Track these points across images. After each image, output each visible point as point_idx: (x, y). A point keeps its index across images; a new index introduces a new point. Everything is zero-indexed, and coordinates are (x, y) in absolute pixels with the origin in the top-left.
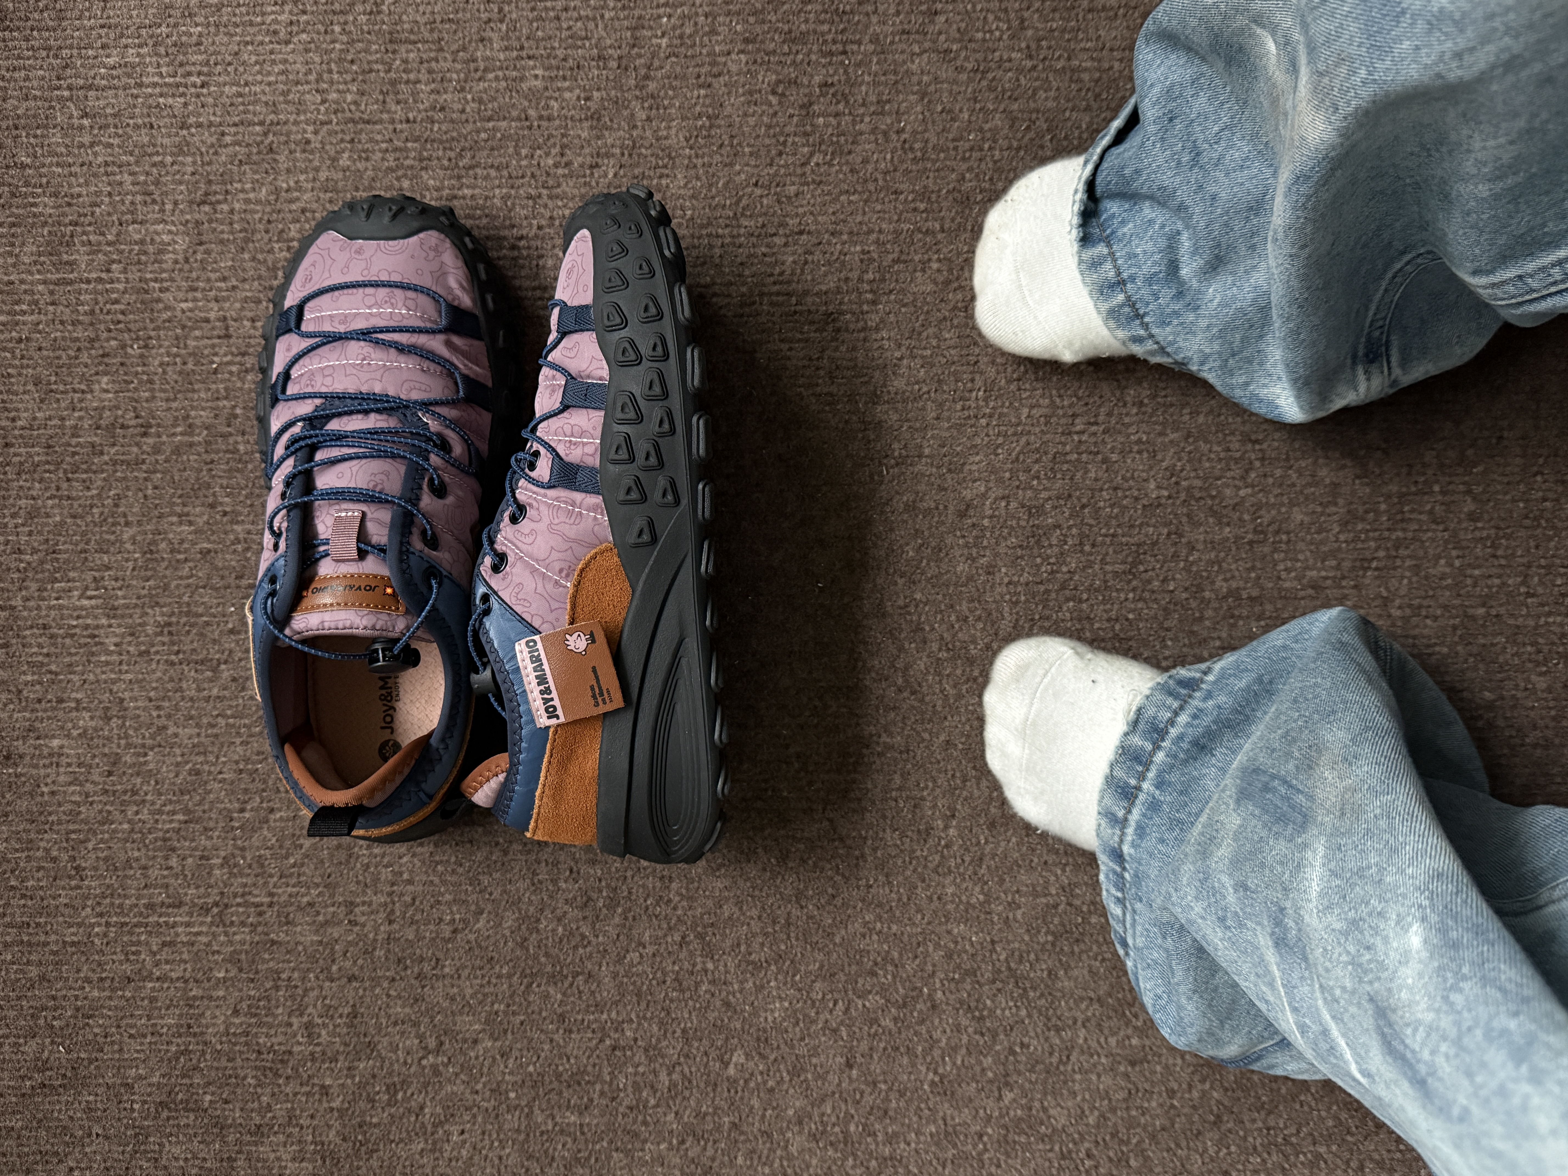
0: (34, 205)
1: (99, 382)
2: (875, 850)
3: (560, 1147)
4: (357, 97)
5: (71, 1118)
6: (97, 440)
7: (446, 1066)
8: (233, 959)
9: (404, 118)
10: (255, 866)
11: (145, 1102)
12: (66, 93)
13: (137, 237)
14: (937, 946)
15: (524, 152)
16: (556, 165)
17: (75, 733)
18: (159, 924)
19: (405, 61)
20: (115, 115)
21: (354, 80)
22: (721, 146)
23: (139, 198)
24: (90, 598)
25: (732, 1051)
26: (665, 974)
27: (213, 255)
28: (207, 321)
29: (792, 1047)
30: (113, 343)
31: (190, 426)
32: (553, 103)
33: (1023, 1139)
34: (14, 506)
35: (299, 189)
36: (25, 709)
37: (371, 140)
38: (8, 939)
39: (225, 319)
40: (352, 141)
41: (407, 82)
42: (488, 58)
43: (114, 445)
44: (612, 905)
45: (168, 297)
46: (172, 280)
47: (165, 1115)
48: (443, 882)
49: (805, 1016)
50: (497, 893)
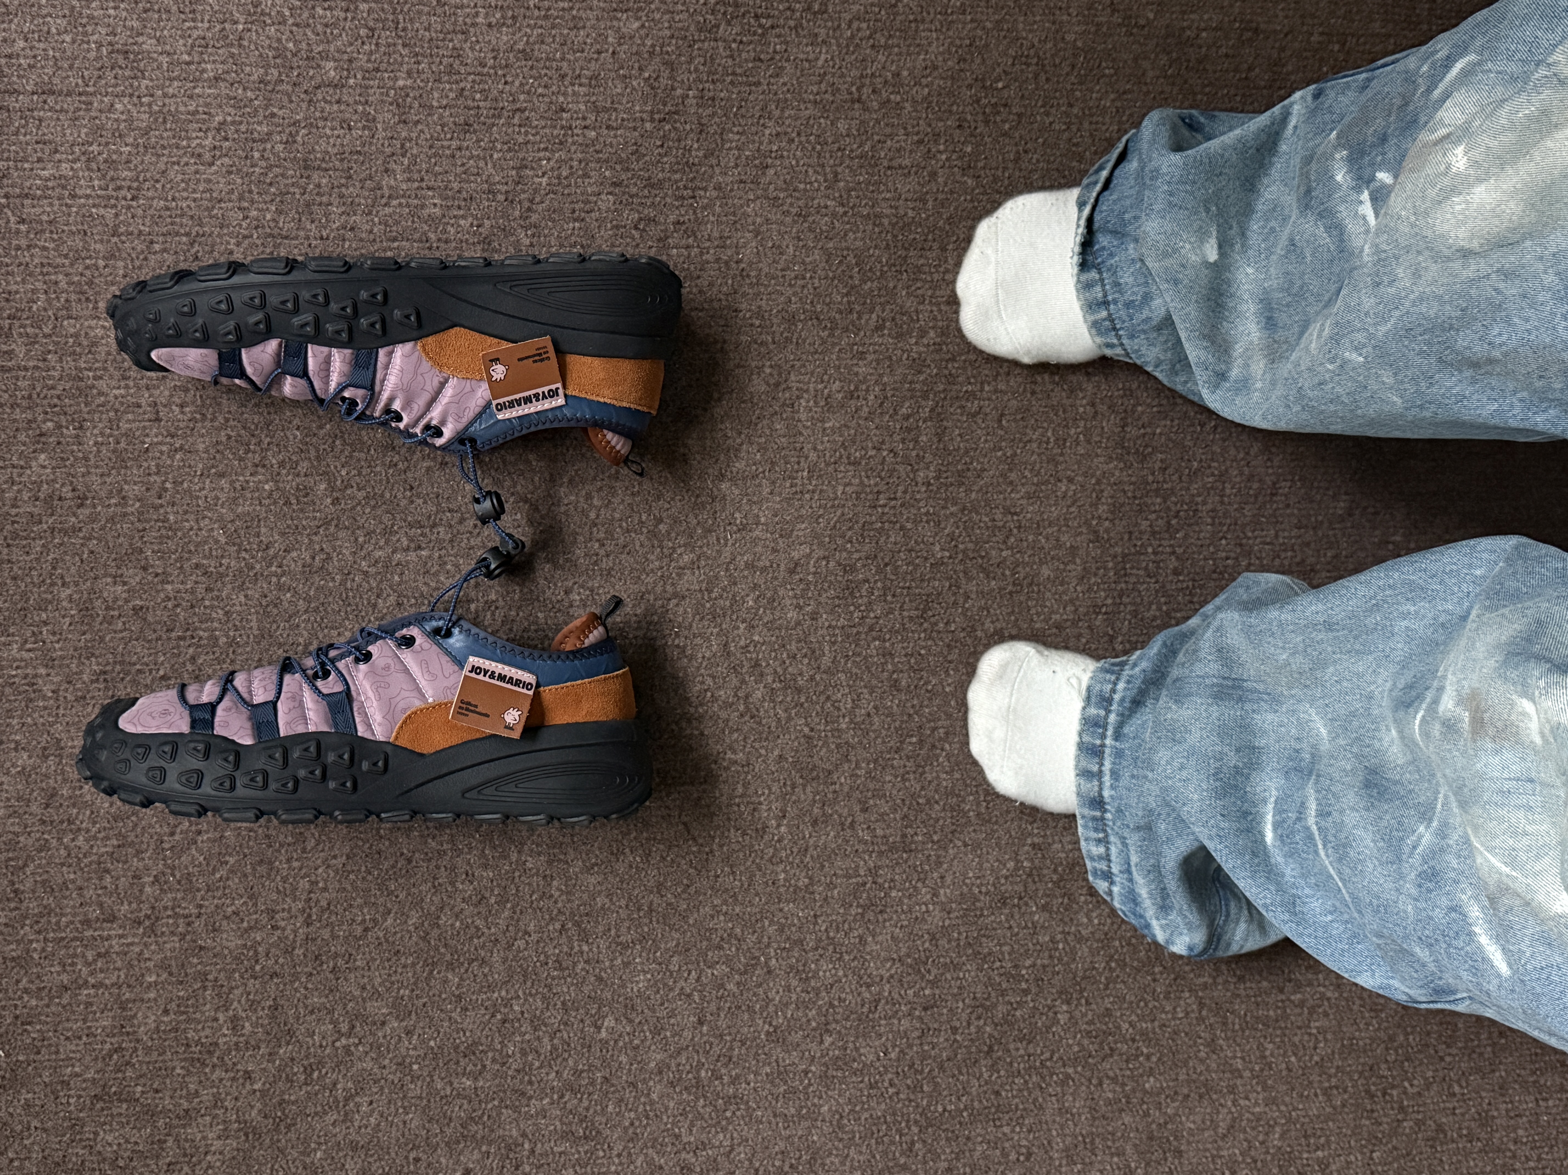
1: (36, 459)
2: (721, 846)
3: (457, 1109)
4: (276, 216)
5: (11, 1115)
6: (35, 510)
7: (357, 1045)
8: (164, 966)
10: (183, 882)
11: (79, 1097)
13: (72, 331)
14: (772, 923)
17: (14, 771)
18: (94, 938)
19: (319, 186)
20: (50, 222)
21: (272, 200)
23: (73, 297)
24: (29, 650)
25: (604, 1017)
26: (547, 957)
28: (139, 406)
29: (654, 1011)
30: (50, 424)
31: (123, 498)
32: (449, 228)
33: (840, 1074)
39: (155, 404)
41: (320, 204)
42: (391, 188)
43: (52, 515)
44: (502, 901)
45: (102, 384)
46: (105, 369)
47: (98, 1106)
48: (355, 888)
49: (665, 985)
50: (402, 896)
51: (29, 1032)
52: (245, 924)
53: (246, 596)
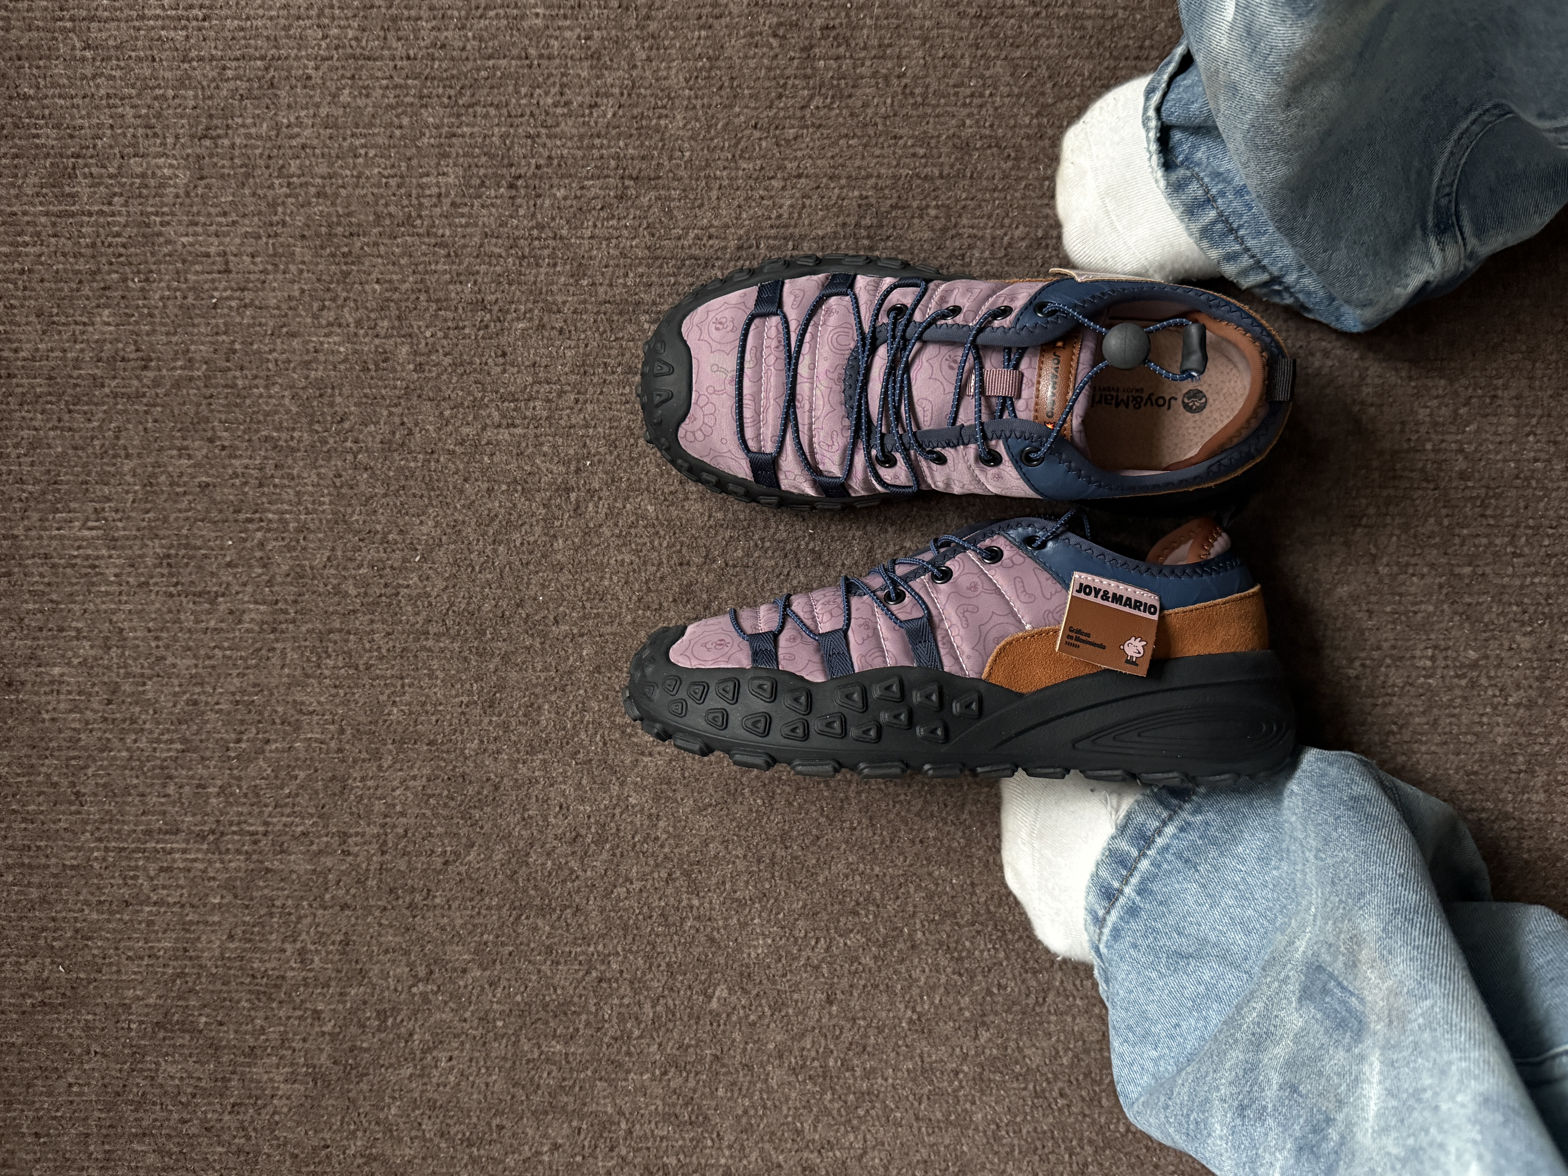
0: (37, 136)
1: (100, 315)
3: (545, 1075)
4: (359, 34)
5: (71, 1036)
6: (98, 372)
7: (436, 993)
8: (229, 886)
9: (404, 55)
10: (250, 795)
11: (141, 1022)
12: (69, 25)
13: (139, 170)
14: (918, 888)
15: (523, 90)
16: (556, 105)
17: (75, 661)
18: (156, 851)
20: (117, 48)
21: (355, 16)
22: (721, 88)
23: (140, 131)
24: (91, 529)
25: (716, 985)
26: (651, 909)
27: (214, 190)
28: (208, 255)
29: (774, 983)
30: (115, 276)
31: (190, 360)
32: (553, 42)
33: (998, 1078)
34: (16, 436)
35: (300, 124)
36: (26, 637)
37: (372, 77)
38: (10, 861)
39: (225, 253)
40: (353, 77)
41: (409, 19)
43: (114, 378)
44: (600, 841)
45: (169, 231)
46: (173, 214)
47: (161, 1035)
48: (435, 815)
49: (787, 952)
50: (487, 827)
51: (90, 948)
52: (314, 847)
53: (318, 475)
